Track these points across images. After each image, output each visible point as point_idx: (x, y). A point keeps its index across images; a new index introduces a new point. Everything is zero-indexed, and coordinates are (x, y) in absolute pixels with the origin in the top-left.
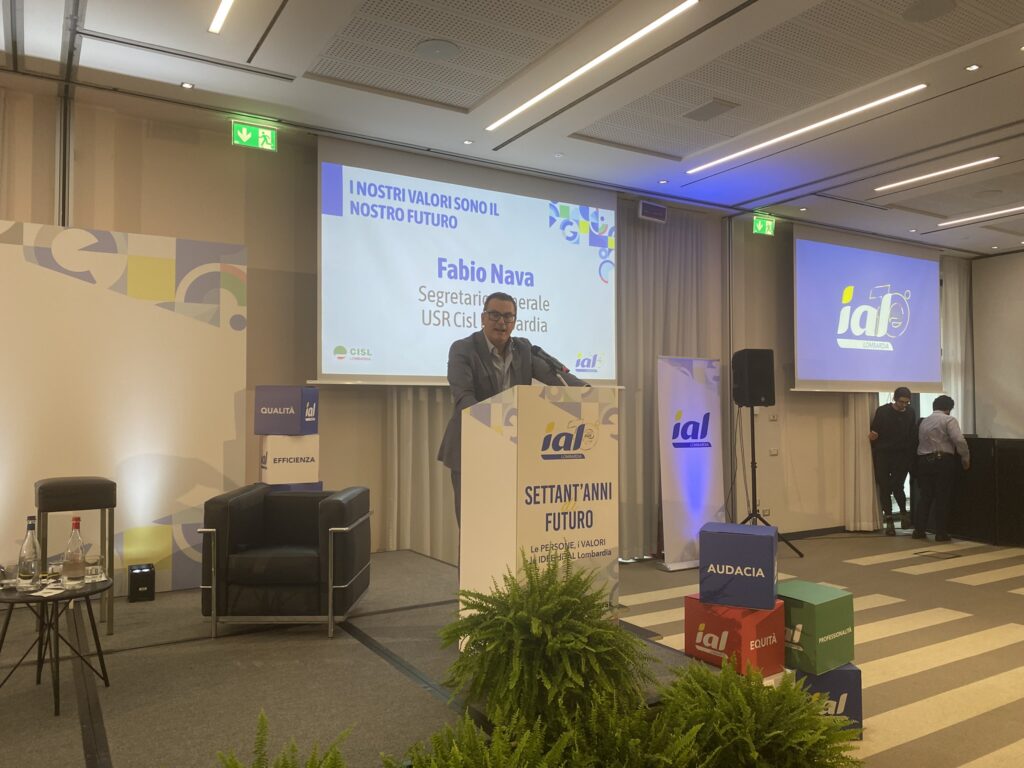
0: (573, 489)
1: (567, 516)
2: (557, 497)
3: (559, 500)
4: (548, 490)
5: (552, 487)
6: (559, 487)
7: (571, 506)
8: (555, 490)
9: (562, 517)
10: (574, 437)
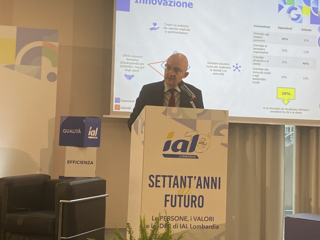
0: (188, 179)
1: (183, 198)
2: (174, 184)
3: (176, 186)
4: (167, 179)
5: (170, 177)
6: (176, 177)
7: (185, 191)
8: (173, 179)
9: (178, 198)
10: (190, 143)
